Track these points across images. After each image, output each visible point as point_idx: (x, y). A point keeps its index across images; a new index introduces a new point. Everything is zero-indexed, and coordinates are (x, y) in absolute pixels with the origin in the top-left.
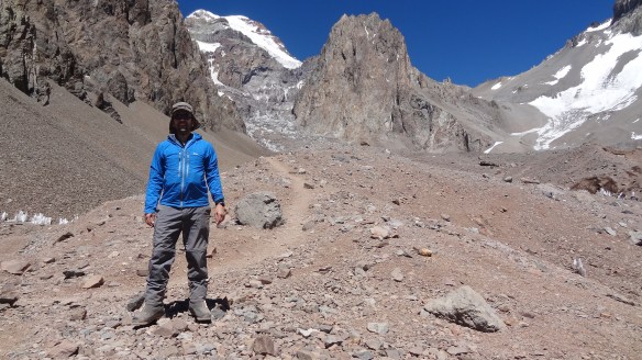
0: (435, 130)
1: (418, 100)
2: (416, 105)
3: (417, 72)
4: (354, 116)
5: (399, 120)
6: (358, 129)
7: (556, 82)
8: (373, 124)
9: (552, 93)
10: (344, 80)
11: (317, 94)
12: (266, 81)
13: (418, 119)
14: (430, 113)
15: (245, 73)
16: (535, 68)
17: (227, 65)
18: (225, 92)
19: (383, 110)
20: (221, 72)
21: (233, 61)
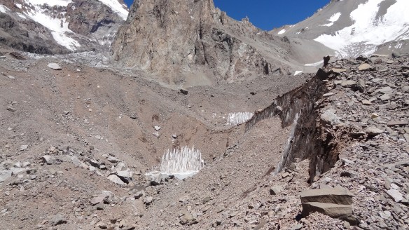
0: (235, 60)
1: (219, 33)
2: (217, 39)
3: (219, 12)
4: (159, 49)
5: (202, 52)
6: (162, 61)
7: (332, 24)
8: (176, 56)
9: (331, 31)
10: (153, 17)
11: (129, 31)
12: (110, 30)
13: (219, 52)
14: (231, 46)
15: (93, 24)
16: (309, 19)
17: (76, 17)
18: (73, 38)
19: (186, 43)
20: (71, 22)
21: (81, 13)
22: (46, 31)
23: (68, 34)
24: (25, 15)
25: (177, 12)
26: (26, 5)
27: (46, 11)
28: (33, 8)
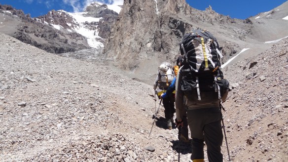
1: (175, 21)
5: (159, 40)
6: (126, 51)
17: (103, 28)
18: (101, 42)
19: (147, 33)
20: (100, 31)
21: (107, 25)
22: (84, 38)
23: (97, 39)
24: (72, 30)
25: (142, 9)
26: (74, 24)
27: (87, 26)
28: (78, 25)
